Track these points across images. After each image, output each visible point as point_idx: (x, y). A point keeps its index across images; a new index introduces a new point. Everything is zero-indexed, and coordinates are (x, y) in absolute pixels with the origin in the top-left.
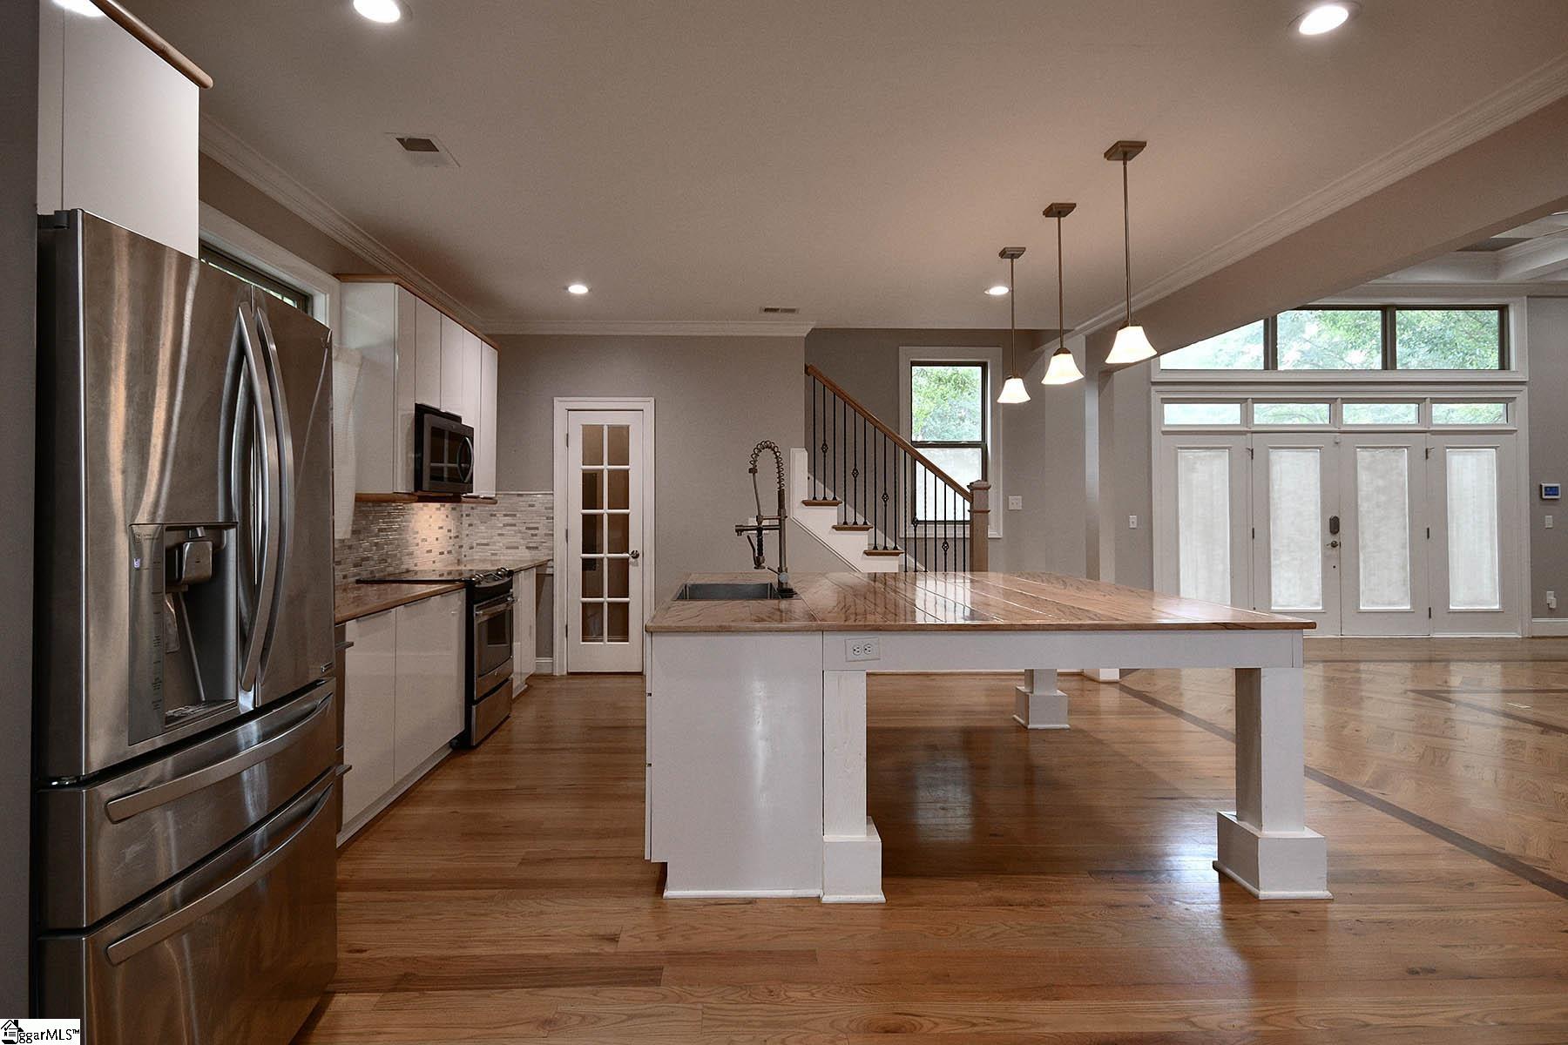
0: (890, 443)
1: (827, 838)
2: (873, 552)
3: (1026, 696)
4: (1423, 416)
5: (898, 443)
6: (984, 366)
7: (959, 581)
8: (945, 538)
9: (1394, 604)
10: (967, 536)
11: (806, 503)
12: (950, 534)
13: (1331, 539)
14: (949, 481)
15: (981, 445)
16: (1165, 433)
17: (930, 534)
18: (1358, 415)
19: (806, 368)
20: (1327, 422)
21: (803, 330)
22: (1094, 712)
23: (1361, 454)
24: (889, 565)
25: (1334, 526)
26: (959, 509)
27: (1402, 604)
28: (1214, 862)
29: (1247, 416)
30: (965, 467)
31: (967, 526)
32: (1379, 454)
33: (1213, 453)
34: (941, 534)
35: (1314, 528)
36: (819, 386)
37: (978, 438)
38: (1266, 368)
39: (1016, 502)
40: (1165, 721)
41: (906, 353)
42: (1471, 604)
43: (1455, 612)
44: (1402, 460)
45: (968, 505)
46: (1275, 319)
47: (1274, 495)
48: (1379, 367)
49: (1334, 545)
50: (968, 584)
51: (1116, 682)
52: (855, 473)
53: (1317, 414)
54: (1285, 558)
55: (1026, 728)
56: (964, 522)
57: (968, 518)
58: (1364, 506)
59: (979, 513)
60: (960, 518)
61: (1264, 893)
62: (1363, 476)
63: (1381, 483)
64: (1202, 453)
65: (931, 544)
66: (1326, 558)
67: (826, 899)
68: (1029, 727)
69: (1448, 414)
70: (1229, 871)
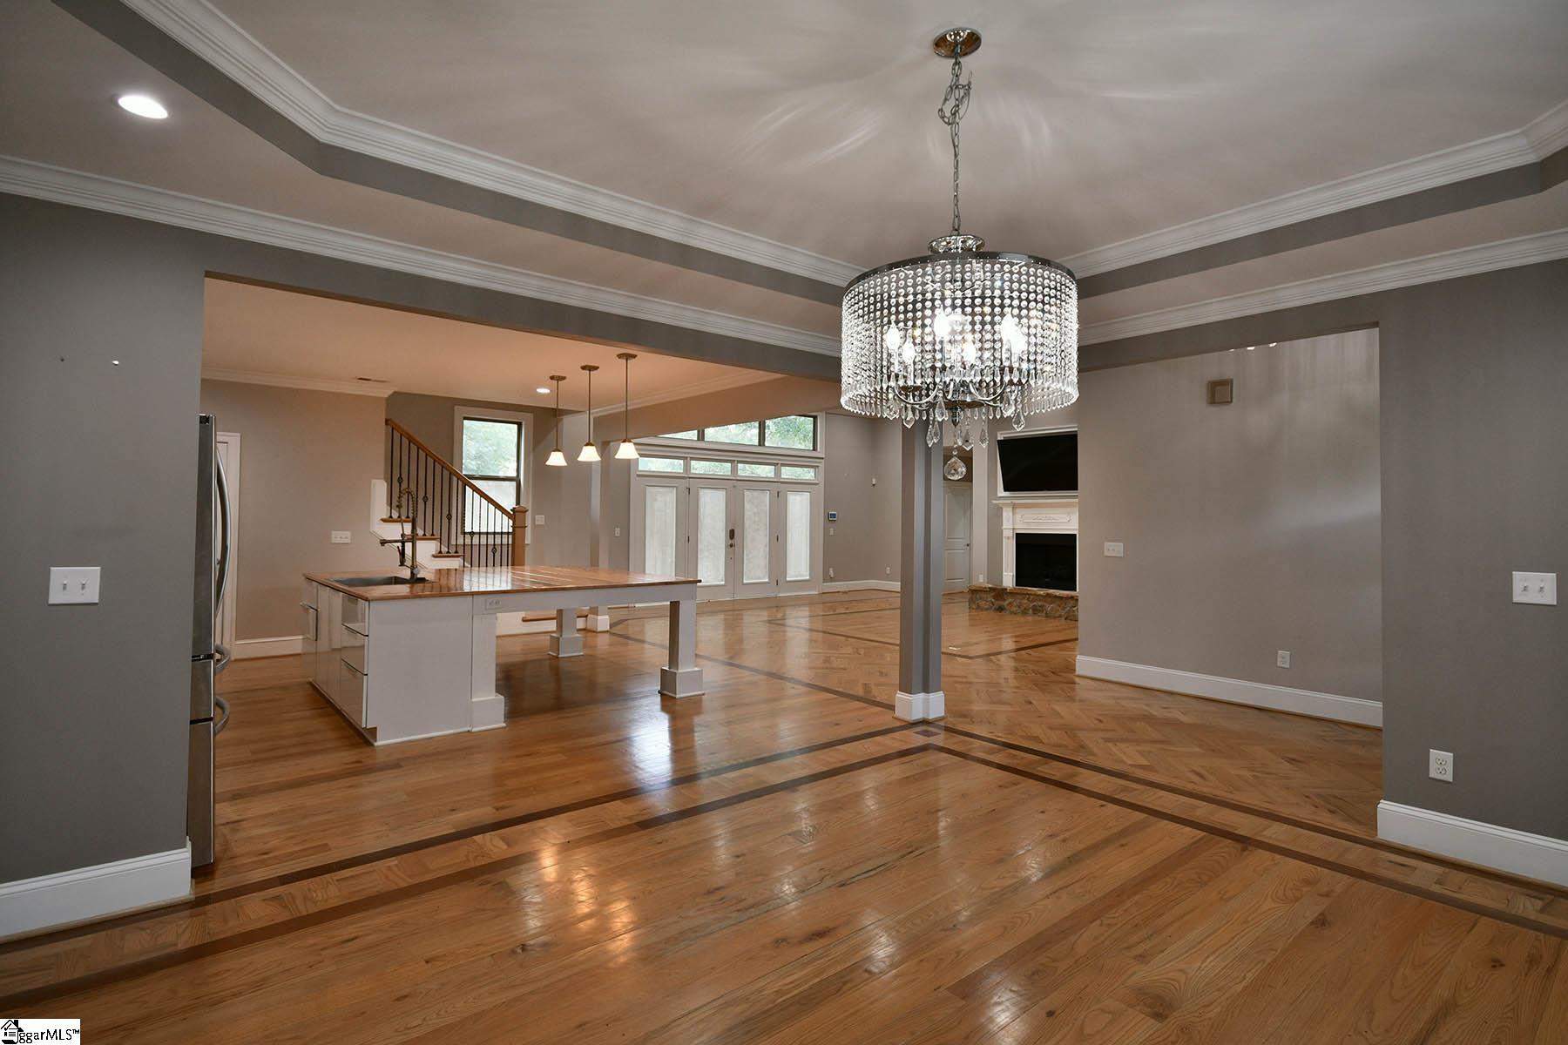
0: (446, 473)
1: (474, 700)
2: (439, 555)
3: (558, 638)
4: (778, 473)
5: (452, 473)
6: (519, 425)
7: (504, 574)
8: (494, 545)
9: (759, 578)
10: (510, 542)
11: (384, 521)
12: (498, 541)
13: (730, 542)
14: (497, 506)
15: (516, 479)
16: (638, 476)
17: (483, 541)
18: (745, 470)
19: (387, 421)
20: (730, 474)
21: (386, 392)
22: (594, 647)
23: (747, 493)
24: (454, 563)
25: (732, 534)
26: (505, 524)
27: (764, 578)
28: (659, 692)
29: (687, 467)
30: (506, 496)
31: (510, 536)
32: (756, 493)
33: (667, 489)
34: (491, 541)
35: (722, 536)
36: (397, 435)
37: (514, 474)
38: (698, 440)
39: (540, 519)
40: (633, 646)
41: (459, 411)
42: (797, 577)
43: (790, 581)
44: (766, 497)
45: (511, 522)
46: (703, 431)
47: (701, 516)
48: (757, 444)
49: (731, 546)
50: (510, 574)
51: (607, 631)
52: (425, 499)
53: (724, 469)
54: (706, 554)
55: (557, 657)
56: (508, 533)
57: (511, 530)
58: (747, 523)
59: (518, 528)
60: (505, 530)
61: (678, 696)
62: (747, 506)
63: (756, 510)
64: (661, 490)
65: (476, 550)
66: (727, 553)
67: (474, 730)
68: (560, 656)
69: (788, 473)
70: (665, 692)
